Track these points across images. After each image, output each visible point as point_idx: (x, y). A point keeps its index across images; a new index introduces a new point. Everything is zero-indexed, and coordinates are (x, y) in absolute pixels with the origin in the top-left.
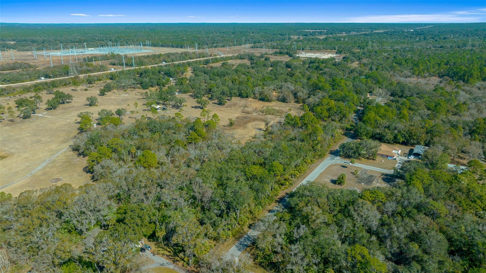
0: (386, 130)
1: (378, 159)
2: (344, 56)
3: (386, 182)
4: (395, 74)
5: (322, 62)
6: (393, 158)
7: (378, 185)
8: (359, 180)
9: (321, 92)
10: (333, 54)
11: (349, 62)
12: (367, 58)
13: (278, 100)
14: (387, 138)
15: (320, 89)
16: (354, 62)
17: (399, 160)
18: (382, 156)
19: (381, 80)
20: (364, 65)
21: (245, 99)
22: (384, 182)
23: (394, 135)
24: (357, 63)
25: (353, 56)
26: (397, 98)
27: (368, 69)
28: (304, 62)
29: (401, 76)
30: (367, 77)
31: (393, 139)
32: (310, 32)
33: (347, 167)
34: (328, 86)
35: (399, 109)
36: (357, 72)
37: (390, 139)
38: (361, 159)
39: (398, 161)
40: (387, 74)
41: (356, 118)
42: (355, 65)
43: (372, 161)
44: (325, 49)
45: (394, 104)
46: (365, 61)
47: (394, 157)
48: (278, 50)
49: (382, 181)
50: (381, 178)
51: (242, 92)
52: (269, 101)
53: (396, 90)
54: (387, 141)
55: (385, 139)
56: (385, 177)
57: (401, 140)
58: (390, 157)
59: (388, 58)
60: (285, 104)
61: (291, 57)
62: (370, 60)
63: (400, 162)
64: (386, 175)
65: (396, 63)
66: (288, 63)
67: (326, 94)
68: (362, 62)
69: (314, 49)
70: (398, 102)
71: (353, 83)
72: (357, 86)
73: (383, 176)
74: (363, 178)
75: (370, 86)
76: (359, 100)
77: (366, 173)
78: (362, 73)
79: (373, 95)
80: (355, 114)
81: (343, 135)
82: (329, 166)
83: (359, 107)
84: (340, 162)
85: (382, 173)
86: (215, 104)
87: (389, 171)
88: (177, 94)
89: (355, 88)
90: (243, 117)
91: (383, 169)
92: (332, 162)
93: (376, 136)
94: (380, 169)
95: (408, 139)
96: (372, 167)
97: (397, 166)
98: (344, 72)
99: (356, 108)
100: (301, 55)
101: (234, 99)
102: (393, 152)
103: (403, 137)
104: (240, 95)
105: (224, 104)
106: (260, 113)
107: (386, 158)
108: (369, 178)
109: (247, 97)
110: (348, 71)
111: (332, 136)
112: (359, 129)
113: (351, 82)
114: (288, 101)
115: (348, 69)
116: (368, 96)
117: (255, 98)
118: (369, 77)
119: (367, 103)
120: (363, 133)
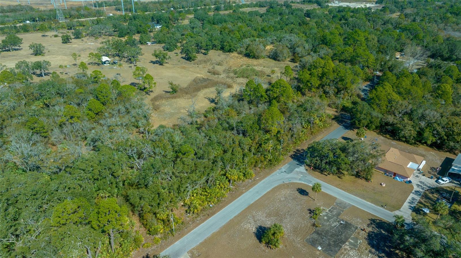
0: (406, 119)
1: (377, 177)
2: (384, 6)
3: (373, 246)
5: (352, 12)
6: (406, 180)
9: (326, 48)
10: (373, 4)
11: (388, 12)
12: (412, 7)
14: (405, 134)
16: (394, 12)
17: (418, 185)
18: (386, 172)
19: (422, 35)
20: (406, 16)
21: (228, 53)
22: (369, 248)
23: (417, 129)
24: (399, 14)
25: (395, 6)
26: (439, 61)
27: (410, 20)
28: (330, 11)
30: (404, 30)
31: (415, 136)
33: (307, 194)
35: (438, 80)
36: (392, 24)
37: (410, 137)
39: (416, 188)
40: (433, 27)
41: (367, 90)
42: (395, 16)
43: (363, 181)
45: (432, 72)
46: (408, 11)
47: (407, 178)
50: (366, 235)
52: (255, 57)
53: (440, 49)
54: (404, 139)
55: (401, 135)
56: (376, 231)
57: (431, 139)
58: (400, 176)
60: (277, 62)
62: (416, 10)
63: (418, 189)
64: (380, 224)
66: (309, 12)
68: (405, 12)
70: (441, 68)
71: (378, 38)
72: (384, 42)
73: (373, 228)
74: (327, 228)
75: (404, 42)
76: (379, 62)
77: (339, 214)
78: (398, 25)
79: (404, 54)
80: (369, 83)
81: (333, 119)
82: (275, 188)
83: (378, 73)
84: (300, 179)
85: (373, 218)
86: (184, 59)
87: (390, 212)
88: (149, 44)
89: (381, 44)
90: (203, 78)
91: (378, 205)
92: (287, 177)
93: (387, 127)
94: (372, 204)
95: (444, 140)
96: (358, 200)
97: (410, 200)
98: (374, 23)
99: (372, 73)
100: (334, 4)
101: (212, 53)
102: (408, 166)
103: (433, 135)
104: (222, 49)
105: (194, 60)
106: (232, 75)
107: (393, 177)
108: (339, 231)
109: (230, 51)
110: (380, 22)
111: (310, 123)
112: (358, 113)
113: (376, 35)
114: (280, 59)
115: (381, 20)
116: (398, 57)
117: (240, 53)
118: (406, 30)
119: (389, 68)
120: (363, 121)
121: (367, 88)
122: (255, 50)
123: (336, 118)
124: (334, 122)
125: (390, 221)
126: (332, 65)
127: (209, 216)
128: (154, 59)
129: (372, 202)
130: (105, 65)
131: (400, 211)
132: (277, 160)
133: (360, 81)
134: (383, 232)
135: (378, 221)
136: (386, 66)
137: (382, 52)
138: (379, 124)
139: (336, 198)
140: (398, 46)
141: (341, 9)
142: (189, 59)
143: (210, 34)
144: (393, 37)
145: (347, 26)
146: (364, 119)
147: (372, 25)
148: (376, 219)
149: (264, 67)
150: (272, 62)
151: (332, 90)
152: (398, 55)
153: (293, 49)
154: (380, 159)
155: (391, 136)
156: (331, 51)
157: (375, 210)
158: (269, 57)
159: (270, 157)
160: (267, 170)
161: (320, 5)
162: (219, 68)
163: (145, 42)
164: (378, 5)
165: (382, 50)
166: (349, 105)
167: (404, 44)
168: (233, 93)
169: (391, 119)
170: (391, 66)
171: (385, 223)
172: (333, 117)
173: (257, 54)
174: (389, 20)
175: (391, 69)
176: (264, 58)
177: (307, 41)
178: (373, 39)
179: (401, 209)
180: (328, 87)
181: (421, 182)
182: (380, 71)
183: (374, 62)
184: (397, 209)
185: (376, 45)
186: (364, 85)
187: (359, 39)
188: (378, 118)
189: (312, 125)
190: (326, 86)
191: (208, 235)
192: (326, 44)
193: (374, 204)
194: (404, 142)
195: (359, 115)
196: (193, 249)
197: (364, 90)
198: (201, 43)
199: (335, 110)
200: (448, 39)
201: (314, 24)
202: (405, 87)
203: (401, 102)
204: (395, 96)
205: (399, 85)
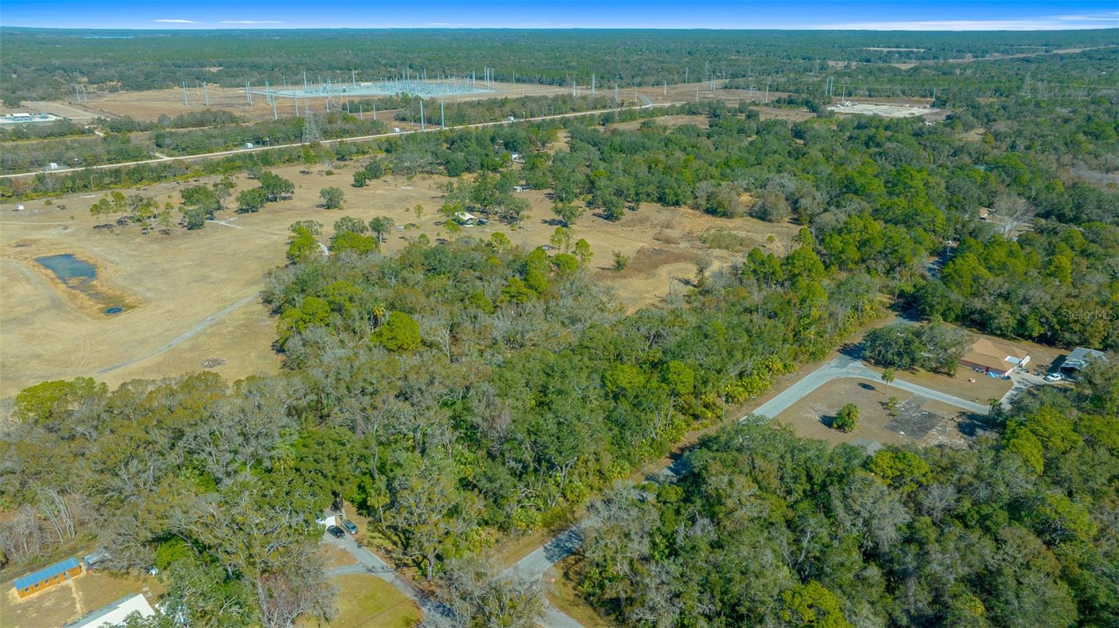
0: (1000, 303)
1: (962, 373)
2: (949, 113)
3: (965, 433)
4: (1075, 161)
6: (1002, 376)
7: (942, 439)
8: (895, 424)
9: (857, 199)
10: (925, 108)
11: (959, 127)
12: (1009, 118)
13: (750, 215)
14: (999, 324)
15: (856, 192)
16: (972, 128)
17: (1019, 382)
18: (975, 367)
19: (1027, 176)
20: (997, 136)
21: (673, 208)
22: (961, 434)
23: (1018, 317)
24: (982, 131)
25: (973, 115)
26: (1052, 223)
27: (1004, 146)
28: (842, 126)
29: (1094, 167)
30: (992, 167)
31: (1015, 326)
32: (882, 51)
33: (873, 388)
34: (878, 187)
35: (1051, 251)
36: (970, 154)
37: (1007, 327)
38: (918, 371)
39: (1016, 385)
40: (1048, 162)
41: (935, 269)
42: (974, 136)
43: (945, 377)
44: (907, 96)
45: (1042, 240)
46: (1001, 126)
47: (1004, 372)
48: (785, 95)
49: (956, 431)
50: (956, 424)
51: (667, 191)
52: (725, 215)
53: (1059, 203)
54: (999, 332)
55: (994, 326)
56: (968, 421)
57: (1037, 331)
59: (1066, 121)
60: (766, 223)
61: (814, 111)
62: (1016, 126)
63: (1019, 386)
64: (971, 416)
65: (1085, 133)
66: (799, 127)
67: (868, 206)
68: (994, 128)
69: (877, 94)
70: (1056, 233)
71: (947, 182)
72: (957, 189)
73: (963, 419)
74: (907, 417)
75: (994, 190)
76: (952, 224)
77: (919, 407)
78: (981, 157)
79: (996, 212)
80: (937, 259)
81: (887, 308)
82: (828, 382)
83: (950, 242)
84: (859, 375)
85: (963, 411)
86: (599, 216)
87: (983, 406)
88: (518, 191)
89: (953, 193)
90: (655, 249)
91: (967, 400)
92: (840, 372)
93: (972, 316)
94: (960, 399)
95: (1057, 330)
96: (941, 394)
97: (1009, 395)
98: (935, 153)
99: (941, 243)
101: (646, 208)
102: (1006, 359)
103: (1042, 324)
104: (662, 200)
105: (617, 219)
106: (698, 243)
107: (985, 373)
108: (922, 420)
109: (677, 203)
110: (946, 150)
111: (857, 309)
112: (930, 296)
113: (942, 177)
114: (774, 218)
115: (948, 147)
116: (985, 216)
117: (696, 207)
118: (997, 167)
119: (970, 233)
120: (938, 307)
121: (935, 267)
122: (726, 204)
123: (892, 307)
124: (890, 311)
126: (877, 227)
129: (959, 397)
130: (466, 226)
132: (822, 353)
133: (925, 253)
135: (969, 413)
136: (966, 230)
137: (956, 208)
138: (959, 312)
139: (913, 393)
140: (984, 197)
141: (863, 121)
142: (609, 217)
144: (973, 180)
145: (886, 159)
147: (931, 157)
148: (966, 411)
149: (748, 232)
152: (984, 213)
153: (794, 204)
154: (966, 348)
155: (979, 330)
157: (964, 404)
160: (811, 365)
162: (672, 233)
163: (512, 187)
164: (938, 110)
165: (956, 204)
166: (909, 289)
167: (994, 194)
169: (977, 304)
170: (974, 231)
172: (888, 305)
173: (730, 210)
174: (963, 147)
175: (974, 234)
176: (742, 217)
177: (817, 187)
178: (938, 185)
180: (873, 261)
181: (1023, 379)
182: (955, 239)
183: (945, 223)
185: (944, 195)
186: (930, 261)
187: (914, 184)
188: (959, 303)
189: (859, 314)
190: (869, 261)
193: (962, 398)
194: (999, 336)
195: (930, 299)
197: (930, 269)
199: (889, 296)
200: (1074, 185)
201: (820, 154)
202: (997, 259)
203: (992, 279)
204: (983, 271)
205: (989, 257)
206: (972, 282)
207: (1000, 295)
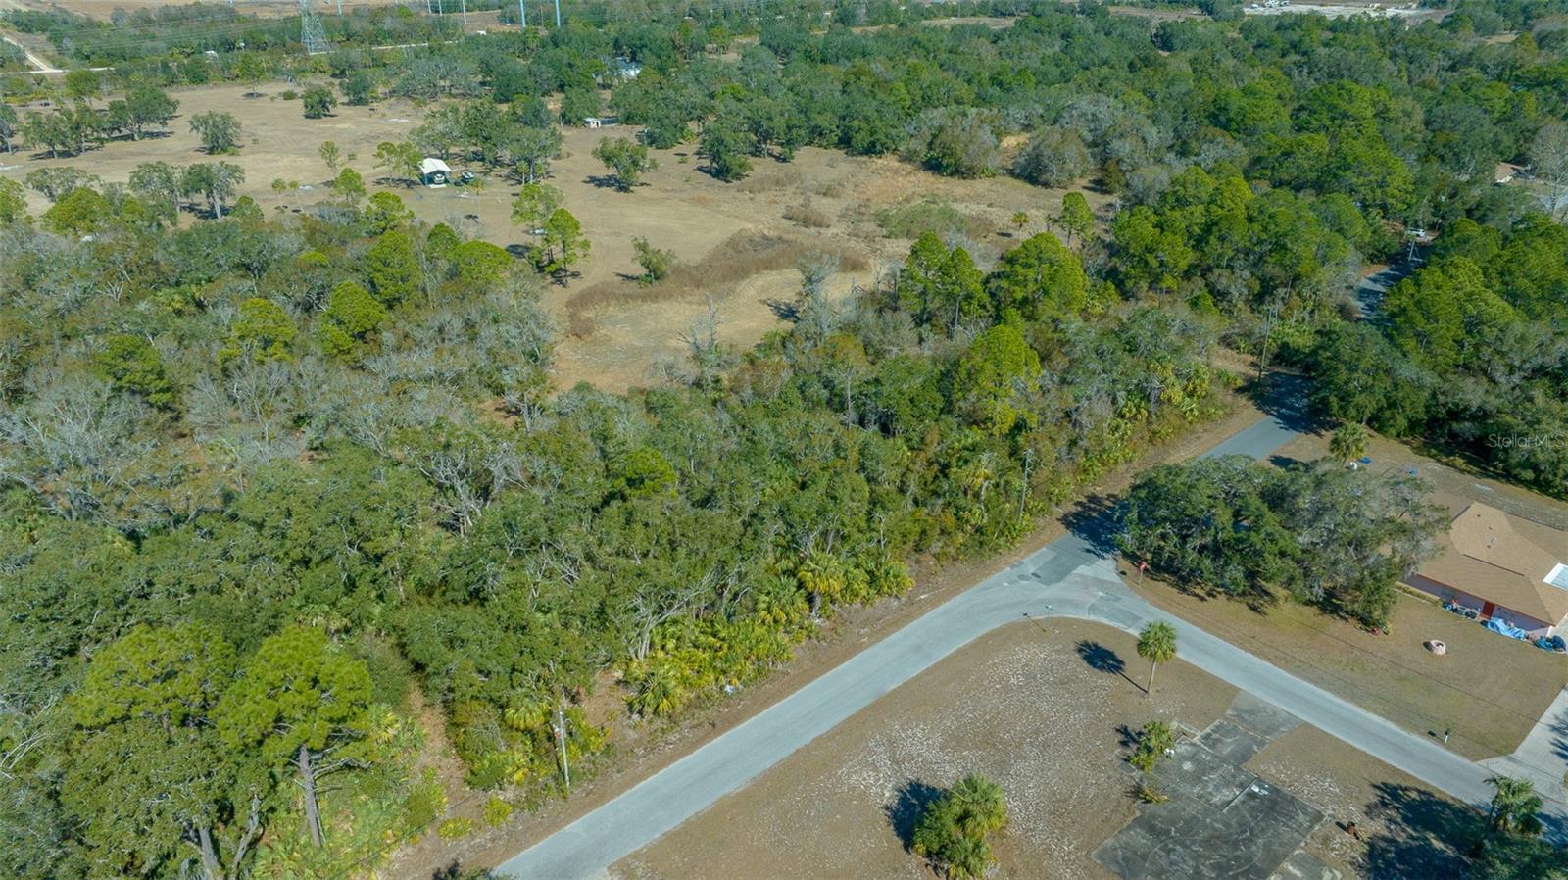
0: (1539, 394)
1: (1410, 616)
2: (1452, 12)
5: (1331, 29)
6: (1537, 634)
8: (1142, 840)
11: (1468, 29)
14: (1532, 452)
18: (1450, 596)
20: (1543, 40)
21: (865, 158)
24: (1510, 37)
25: (1498, 11)
28: (1247, 30)
30: (1533, 83)
33: (1117, 665)
36: (1484, 67)
37: (1555, 465)
38: (1273, 599)
41: (1378, 293)
43: (1351, 630)
47: (1544, 625)
52: (959, 172)
54: (1529, 475)
55: (1515, 458)
56: (1404, 835)
58: (1510, 616)
64: (1425, 810)
66: (1169, 30)
68: (1537, 29)
71: (1429, 111)
72: (1449, 125)
73: (1391, 820)
74: (1192, 810)
75: (1531, 126)
76: (1429, 192)
77: (1243, 756)
78: (1508, 73)
79: (1531, 172)
80: (1385, 269)
81: (1240, 390)
82: (990, 635)
83: (1421, 233)
84: (1093, 609)
85: (1391, 781)
86: (705, 172)
87: (1467, 762)
88: (593, 126)
89: (1438, 132)
90: (765, 237)
91: (1415, 729)
92: (1039, 597)
93: (1455, 426)
94: (1390, 725)
96: (1329, 701)
97: (1557, 718)
98: (1412, 67)
99: (1401, 235)
100: (1262, 9)
101: (806, 157)
102: (1549, 579)
104: (845, 142)
105: (738, 177)
106: (870, 227)
107: (1479, 618)
108: (1243, 826)
109: (871, 150)
110: (1439, 61)
111: (1146, 398)
112: (1342, 367)
113: (1418, 98)
114: (1052, 179)
115: (1440, 55)
116: (1506, 180)
117: (907, 158)
118: (1540, 85)
119: (1469, 212)
120: (1360, 399)
121: (1378, 287)
122: (959, 149)
123: (1251, 389)
124: (1242, 400)
125: (1469, 801)
126: (1245, 194)
127: (715, 728)
128: (603, 171)
129: (1387, 715)
130: (432, 186)
131: (1511, 759)
132: (1007, 530)
133: (1351, 255)
134: (1437, 844)
135: (1414, 795)
136: (1458, 206)
137: (1442, 158)
138: (1422, 416)
139: (1237, 690)
140: (1507, 141)
141: (1287, 21)
142: (722, 173)
143: (807, 93)
144: (1486, 105)
145: (1310, 73)
146: (1365, 389)
147: (1404, 74)
148: (1404, 785)
149: (990, 205)
150: (1021, 192)
151: (1238, 284)
152: (1505, 175)
153: (1100, 146)
154: (1426, 544)
155: (1470, 461)
156: (1244, 151)
157: (1400, 749)
158: (1011, 173)
159: (978, 516)
160: (964, 567)
161: (1210, 13)
162: (823, 205)
163: (580, 119)
164: (1430, 11)
165: (1441, 151)
166: (1302, 340)
167: (1530, 135)
168: (867, 289)
169: (1473, 393)
170: (1479, 205)
171: (1445, 804)
172: (1240, 383)
173: (966, 161)
174: (1471, 54)
175: (1477, 214)
176: (993, 176)
177: (1155, 120)
178: (1408, 114)
179: (1519, 753)
180: (1226, 273)
182: (1432, 227)
183: (1411, 188)
184: (1500, 753)
185: (1419, 137)
186: (1367, 275)
187: (1352, 110)
188: (1421, 387)
189: (1153, 407)
190: (1217, 271)
191: (702, 804)
192: (1226, 128)
193: (1397, 722)
194: (1529, 485)
195: (1343, 375)
196: (636, 856)
197: (1363, 293)
198: (770, 119)
199: (1251, 358)
201: (1186, 67)
202: (1537, 273)
203: (1518, 327)
204: (1495, 304)
205: (1514, 266)
206: (1462, 334)
207: (1541, 372)
